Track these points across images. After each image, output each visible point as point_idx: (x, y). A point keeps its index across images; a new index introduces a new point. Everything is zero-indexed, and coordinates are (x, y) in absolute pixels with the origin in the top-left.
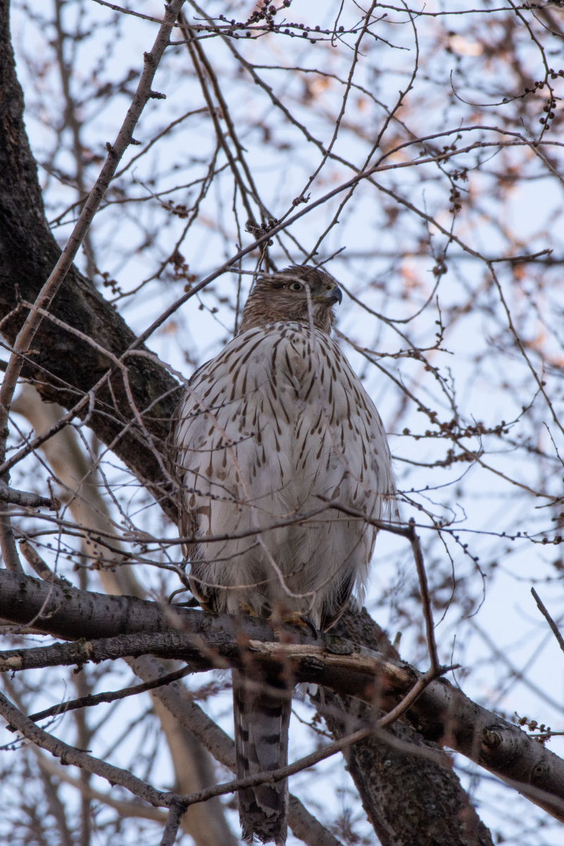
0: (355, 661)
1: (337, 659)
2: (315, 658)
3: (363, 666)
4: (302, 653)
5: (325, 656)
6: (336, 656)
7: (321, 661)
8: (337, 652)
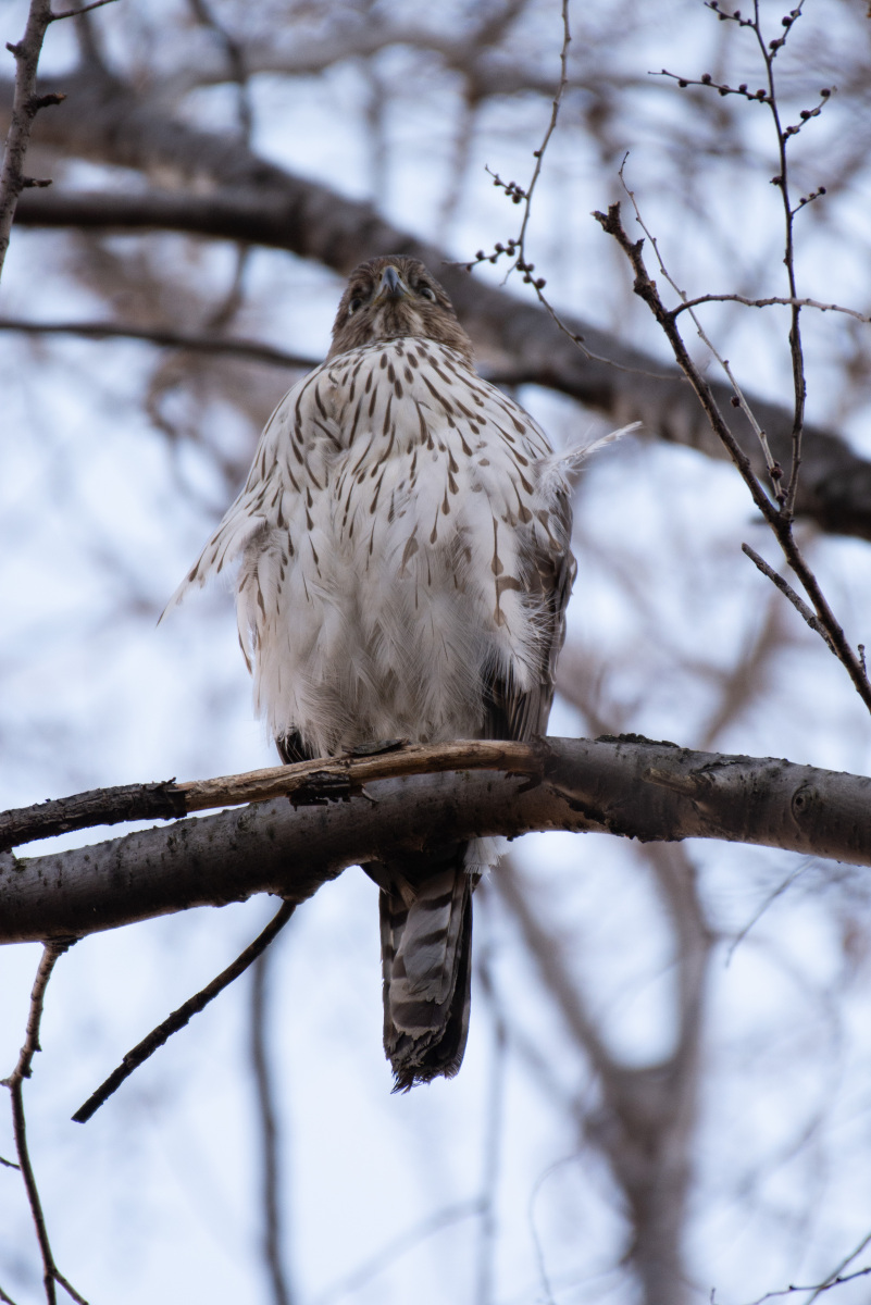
0: (412, 755)
1: (374, 762)
2: (327, 773)
3: (432, 758)
4: (295, 772)
5: (347, 765)
6: (371, 758)
7: (339, 775)
8: (371, 751)
